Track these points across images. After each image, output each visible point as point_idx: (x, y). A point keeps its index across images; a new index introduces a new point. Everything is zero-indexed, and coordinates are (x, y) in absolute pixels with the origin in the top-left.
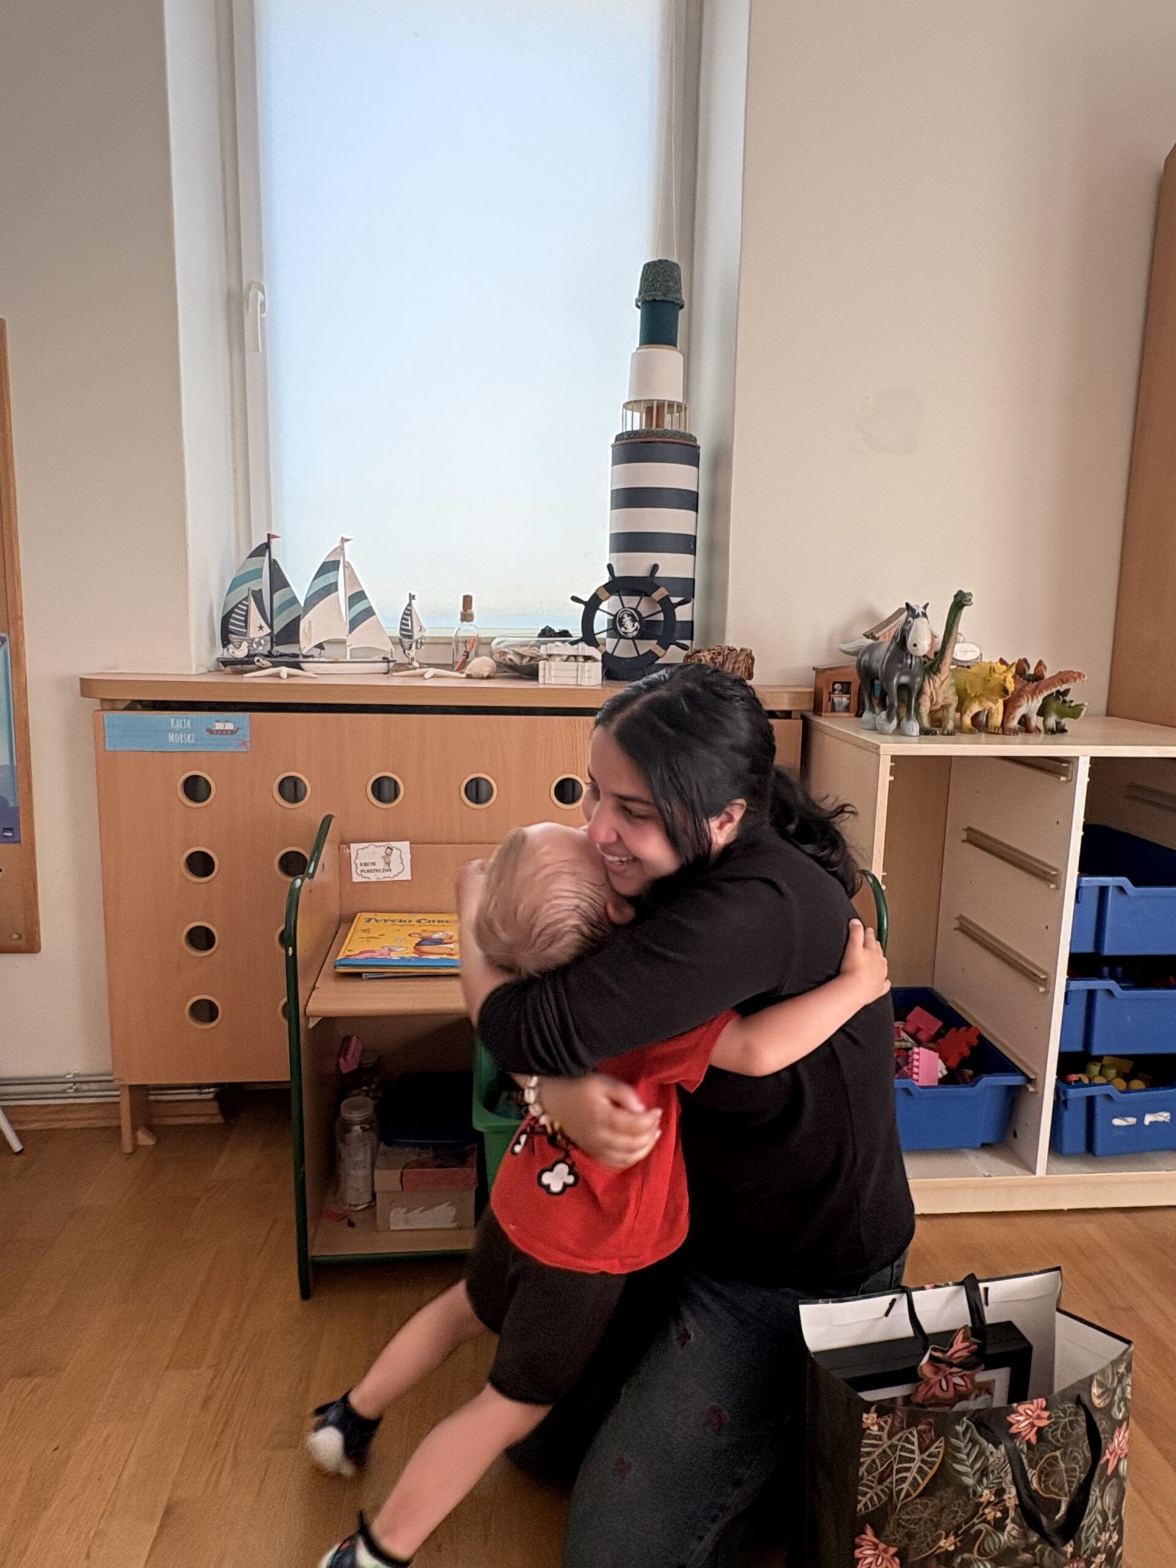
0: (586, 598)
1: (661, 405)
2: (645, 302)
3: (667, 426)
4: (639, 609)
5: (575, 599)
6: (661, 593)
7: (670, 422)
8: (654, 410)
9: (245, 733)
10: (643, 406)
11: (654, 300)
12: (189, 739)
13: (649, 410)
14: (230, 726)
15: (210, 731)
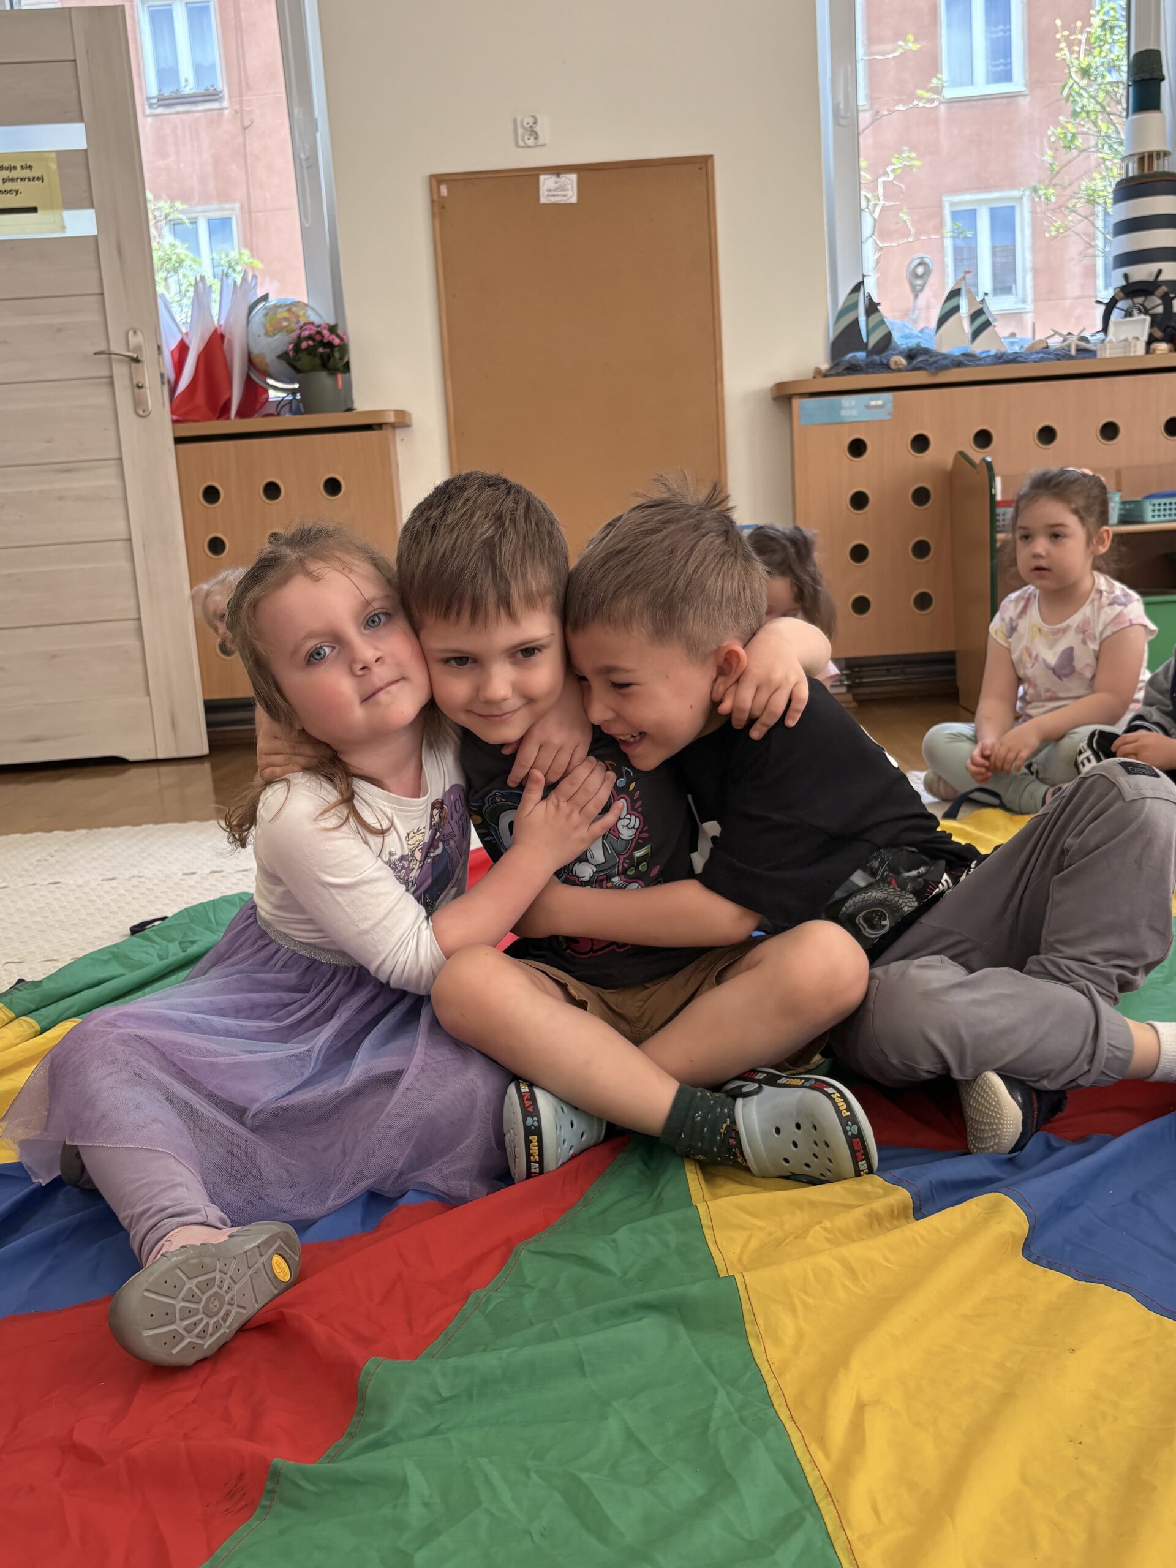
0: (1106, 301)
1: (1151, 155)
2: (1135, 82)
3: (1155, 169)
4: (1146, 304)
5: (1099, 302)
6: (1164, 289)
7: (1158, 166)
8: (1145, 159)
9: (889, 406)
10: (1136, 159)
11: (1143, 80)
12: (854, 413)
13: (1141, 160)
14: (880, 403)
15: (868, 407)
